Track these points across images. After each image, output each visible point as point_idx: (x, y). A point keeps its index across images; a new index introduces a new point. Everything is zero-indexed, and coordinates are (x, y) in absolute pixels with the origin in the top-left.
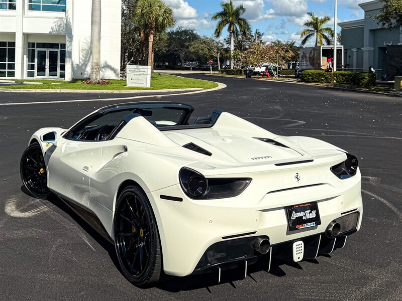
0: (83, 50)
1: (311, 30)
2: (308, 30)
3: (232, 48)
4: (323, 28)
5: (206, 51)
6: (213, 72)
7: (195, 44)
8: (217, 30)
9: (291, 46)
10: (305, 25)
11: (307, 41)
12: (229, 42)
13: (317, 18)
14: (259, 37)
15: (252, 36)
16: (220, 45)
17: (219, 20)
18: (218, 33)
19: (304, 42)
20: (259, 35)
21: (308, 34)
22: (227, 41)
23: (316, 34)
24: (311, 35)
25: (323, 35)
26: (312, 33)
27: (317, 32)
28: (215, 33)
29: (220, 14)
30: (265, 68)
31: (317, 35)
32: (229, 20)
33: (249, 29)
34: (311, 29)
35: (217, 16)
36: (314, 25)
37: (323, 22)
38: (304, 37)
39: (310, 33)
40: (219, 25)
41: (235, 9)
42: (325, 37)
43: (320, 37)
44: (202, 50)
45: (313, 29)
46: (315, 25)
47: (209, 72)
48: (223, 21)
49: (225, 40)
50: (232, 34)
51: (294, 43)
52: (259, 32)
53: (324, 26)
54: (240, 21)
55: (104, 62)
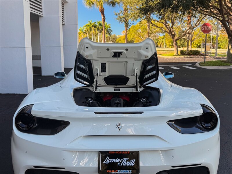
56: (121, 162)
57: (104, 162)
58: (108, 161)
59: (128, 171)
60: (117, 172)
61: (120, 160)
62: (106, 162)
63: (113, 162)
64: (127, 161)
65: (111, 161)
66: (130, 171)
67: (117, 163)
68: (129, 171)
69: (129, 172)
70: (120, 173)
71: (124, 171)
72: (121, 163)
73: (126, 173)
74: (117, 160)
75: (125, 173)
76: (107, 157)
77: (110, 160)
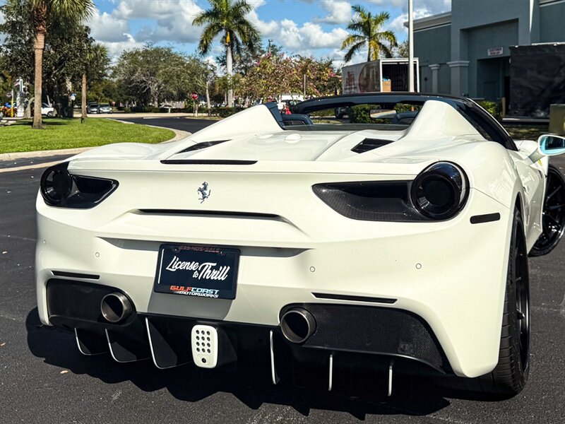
1: (359, 36)
2: (354, 36)
3: (231, 72)
4: (380, 32)
6: (200, 114)
8: (202, 42)
10: (349, 27)
11: (353, 55)
12: (224, 63)
13: (369, 14)
14: (273, 53)
15: (263, 52)
16: (209, 67)
17: (206, 24)
18: (205, 48)
19: (348, 57)
20: (274, 50)
21: (355, 44)
22: (220, 62)
23: (367, 43)
24: (360, 44)
25: (380, 44)
26: (361, 41)
27: (370, 39)
28: (200, 47)
29: (208, 14)
30: (285, 103)
31: (370, 44)
32: (223, 25)
33: (256, 39)
34: (359, 34)
35: (201, 18)
36: (363, 26)
37: (378, 21)
38: (349, 48)
39: (358, 42)
40: (206, 33)
41: (232, 4)
42: (384, 48)
43: (375, 48)
44: (178, 76)
45: (362, 35)
46: (365, 27)
47: (192, 114)
48: (212, 27)
49: (218, 59)
50: (229, 49)
52: (273, 46)
53: (380, 29)
54: (241, 26)
56: (199, 269)
57: (167, 268)
58: (176, 265)
59: (211, 291)
60: (190, 291)
61: (199, 265)
62: (171, 267)
63: (184, 268)
64: (212, 268)
65: (180, 267)
66: (217, 291)
67: (192, 272)
68: (214, 292)
69: (213, 294)
70: (195, 294)
71: (203, 290)
72: (199, 272)
73: (208, 295)
74: (192, 266)
75: (204, 295)
76: (175, 257)
77: (179, 265)
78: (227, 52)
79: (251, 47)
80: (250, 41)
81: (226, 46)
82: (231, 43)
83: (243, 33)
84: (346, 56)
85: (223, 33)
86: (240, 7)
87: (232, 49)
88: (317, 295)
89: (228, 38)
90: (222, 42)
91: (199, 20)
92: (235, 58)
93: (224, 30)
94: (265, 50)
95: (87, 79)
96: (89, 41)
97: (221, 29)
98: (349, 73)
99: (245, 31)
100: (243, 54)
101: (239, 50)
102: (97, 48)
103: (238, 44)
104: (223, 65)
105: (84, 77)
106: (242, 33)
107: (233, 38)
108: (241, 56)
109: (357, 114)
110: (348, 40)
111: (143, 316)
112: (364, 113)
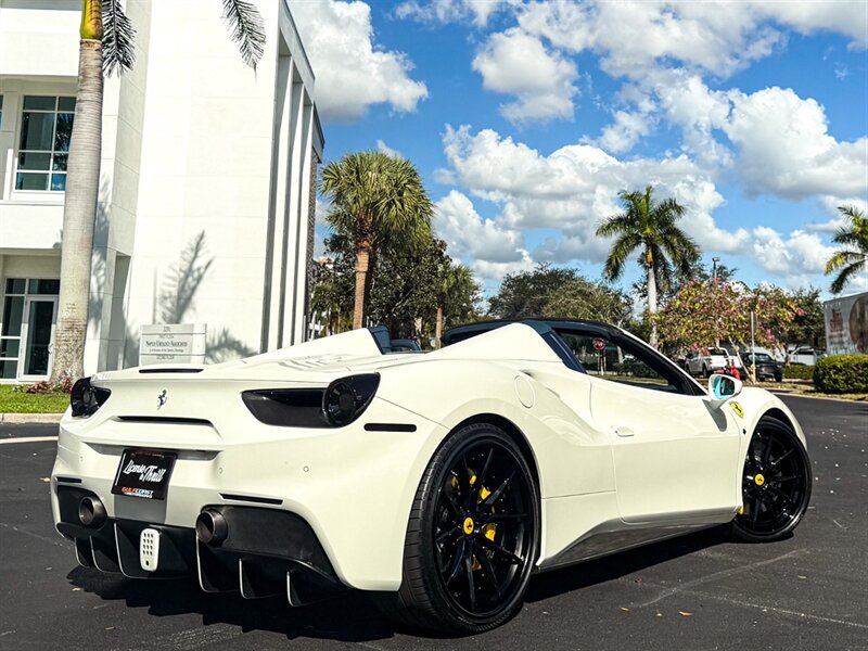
0: (165, 298)
1: (853, 254)
2: (845, 254)
5: (585, 313)
7: (557, 298)
9: (810, 302)
10: (836, 239)
11: (845, 282)
12: (644, 293)
15: (706, 277)
16: (622, 299)
17: (616, 236)
18: (614, 269)
19: (837, 286)
20: (722, 274)
21: (847, 265)
22: (639, 291)
24: (856, 265)
26: (853, 261)
28: (607, 269)
29: (619, 222)
33: (695, 257)
34: (853, 250)
35: (608, 227)
36: (858, 238)
38: (837, 272)
40: (616, 248)
41: (656, 206)
45: (859, 251)
46: (863, 239)
48: (625, 239)
49: (636, 287)
50: (651, 271)
51: (816, 295)
52: (722, 268)
54: (669, 237)
55: (221, 333)
78: (648, 277)
79: (685, 269)
80: (684, 260)
81: (646, 267)
82: (655, 262)
83: (673, 248)
84: (833, 285)
85: (642, 248)
86: (667, 209)
87: (655, 272)
88: (225, 496)
89: (650, 256)
90: (641, 261)
91: (606, 229)
92: (661, 285)
93: (643, 245)
94: (709, 273)
95: (444, 314)
96: (444, 260)
97: (638, 243)
98: (833, 311)
99: (676, 244)
100: (674, 280)
101: (667, 274)
102: (457, 272)
103: (666, 264)
104: (644, 296)
105: (440, 311)
106: (671, 247)
107: (657, 257)
108: (669, 282)
109: (824, 374)
110: (835, 259)
111: (112, 521)
112: (835, 374)
